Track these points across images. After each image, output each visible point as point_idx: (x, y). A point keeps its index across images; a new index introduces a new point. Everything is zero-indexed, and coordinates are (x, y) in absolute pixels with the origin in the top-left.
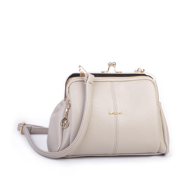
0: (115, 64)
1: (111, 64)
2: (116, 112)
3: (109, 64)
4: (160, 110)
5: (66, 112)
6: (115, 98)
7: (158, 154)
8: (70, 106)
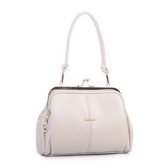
0: (88, 80)
1: (85, 80)
2: (90, 119)
3: (84, 80)
4: (127, 116)
5: (47, 119)
6: (89, 107)
7: (123, 152)
8: (50, 114)
